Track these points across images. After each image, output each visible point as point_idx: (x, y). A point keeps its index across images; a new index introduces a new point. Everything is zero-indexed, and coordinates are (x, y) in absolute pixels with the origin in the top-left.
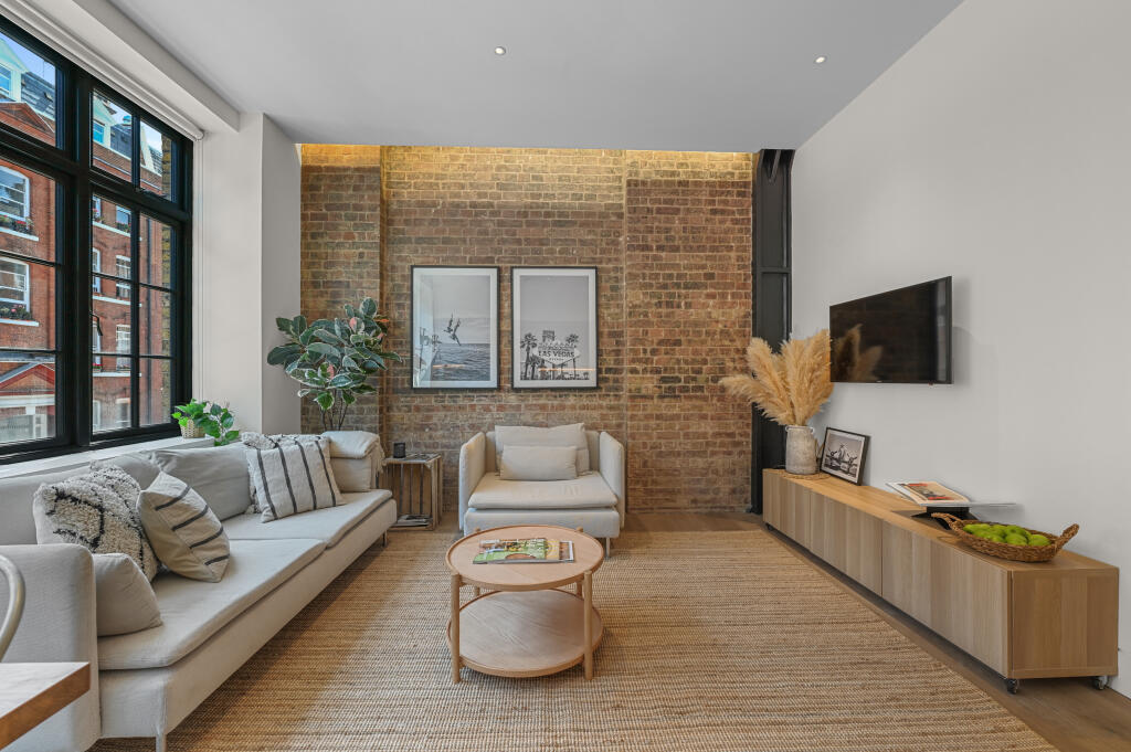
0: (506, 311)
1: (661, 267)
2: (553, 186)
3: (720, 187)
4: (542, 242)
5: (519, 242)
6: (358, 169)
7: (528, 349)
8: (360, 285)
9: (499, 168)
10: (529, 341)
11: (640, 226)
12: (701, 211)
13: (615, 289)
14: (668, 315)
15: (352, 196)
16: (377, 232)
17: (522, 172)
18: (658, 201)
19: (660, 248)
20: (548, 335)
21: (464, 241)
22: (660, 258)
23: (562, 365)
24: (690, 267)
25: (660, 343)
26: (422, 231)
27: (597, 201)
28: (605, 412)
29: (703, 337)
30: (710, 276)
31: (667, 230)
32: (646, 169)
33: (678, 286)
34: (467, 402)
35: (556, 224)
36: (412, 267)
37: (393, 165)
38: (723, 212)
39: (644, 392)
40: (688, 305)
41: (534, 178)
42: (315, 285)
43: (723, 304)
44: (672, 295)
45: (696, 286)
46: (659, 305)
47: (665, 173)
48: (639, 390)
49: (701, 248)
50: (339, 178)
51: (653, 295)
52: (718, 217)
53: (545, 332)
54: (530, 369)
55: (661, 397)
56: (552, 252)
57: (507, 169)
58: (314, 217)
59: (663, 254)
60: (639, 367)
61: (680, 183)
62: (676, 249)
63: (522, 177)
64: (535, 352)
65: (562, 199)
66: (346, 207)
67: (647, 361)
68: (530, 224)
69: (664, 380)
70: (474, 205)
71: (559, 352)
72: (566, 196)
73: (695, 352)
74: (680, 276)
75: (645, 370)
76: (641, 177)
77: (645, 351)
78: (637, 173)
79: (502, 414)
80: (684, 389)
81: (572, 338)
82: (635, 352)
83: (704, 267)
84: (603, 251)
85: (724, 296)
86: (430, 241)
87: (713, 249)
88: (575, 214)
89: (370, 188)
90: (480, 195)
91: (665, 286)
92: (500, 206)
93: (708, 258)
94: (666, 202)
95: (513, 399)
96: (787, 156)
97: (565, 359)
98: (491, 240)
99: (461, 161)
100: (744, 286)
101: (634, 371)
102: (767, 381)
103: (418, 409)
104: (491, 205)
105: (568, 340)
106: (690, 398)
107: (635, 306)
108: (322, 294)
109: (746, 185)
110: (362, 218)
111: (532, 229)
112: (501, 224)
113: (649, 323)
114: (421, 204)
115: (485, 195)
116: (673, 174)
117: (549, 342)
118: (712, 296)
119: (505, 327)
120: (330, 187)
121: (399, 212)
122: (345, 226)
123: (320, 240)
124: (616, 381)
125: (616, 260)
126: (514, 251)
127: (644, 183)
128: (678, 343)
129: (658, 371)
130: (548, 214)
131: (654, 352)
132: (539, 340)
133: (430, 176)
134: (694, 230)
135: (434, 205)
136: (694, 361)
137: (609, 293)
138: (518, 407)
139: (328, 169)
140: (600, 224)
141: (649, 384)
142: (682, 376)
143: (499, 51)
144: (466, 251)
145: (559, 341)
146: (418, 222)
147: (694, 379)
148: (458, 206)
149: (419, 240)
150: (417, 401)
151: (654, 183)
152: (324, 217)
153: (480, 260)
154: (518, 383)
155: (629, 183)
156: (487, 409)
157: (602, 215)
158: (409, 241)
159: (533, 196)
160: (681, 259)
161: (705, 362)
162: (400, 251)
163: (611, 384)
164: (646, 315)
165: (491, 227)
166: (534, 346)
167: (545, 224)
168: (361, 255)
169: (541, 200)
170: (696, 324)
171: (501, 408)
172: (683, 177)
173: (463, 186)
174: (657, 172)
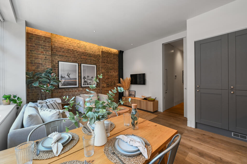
0: (80, 72)
1: (107, 66)
2: (88, 49)
3: (114, 54)
4: (87, 59)
5: (82, 59)
6: (45, 37)
7: (84, 79)
8: (45, 64)
9: (78, 43)
10: (84, 78)
11: (104, 59)
12: (112, 58)
13: (99, 69)
14: (108, 74)
15: (43, 43)
16: (50, 53)
17: (82, 45)
18: (106, 55)
19: (106, 63)
20: (88, 77)
21: (71, 57)
22: (106, 65)
23: (91, 82)
24: (110, 66)
25: (107, 78)
26: (60, 54)
27: (96, 53)
28: (98, 90)
29: (112, 77)
30: (113, 68)
31: (107, 60)
32: (104, 49)
33: (109, 69)
34: (72, 90)
35: (89, 56)
36: (58, 61)
37: (53, 37)
38: (115, 58)
39: (104, 87)
40: (110, 72)
41: (85, 47)
42: (31, 63)
43: (115, 72)
44: (108, 71)
45: (111, 69)
46: (106, 72)
47: (107, 51)
48: (103, 86)
49: (112, 64)
50: (39, 38)
51: (105, 71)
52: (114, 59)
53: (87, 76)
54: (85, 83)
55: (107, 87)
56: (88, 61)
57: (79, 44)
58: (31, 46)
59: (107, 64)
60: (104, 82)
61: (109, 53)
62: (109, 63)
63: (83, 46)
64: (86, 80)
65: (89, 52)
66: (41, 45)
67: (105, 81)
68: (84, 55)
69: (107, 84)
70: (73, 50)
71: (90, 80)
72: (91, 51)
73: (111, 80)
74: (109, 68)
75: (104, 83)
76: (104, 51)
77: (104, 80)
78: (103, 50)
79: (79, 92)
80: (110, 86)
81: (92, 77)
82: (103, 80)
83: (112, 67)
84: (97, 62)
85: (115, 71)
86: (63, 56)
87: (114, 64)
88: (92, 55)
89: (48, 42)
90: (74, 48)
91: (107, 69)
92: (78, 51)
93: (113, 65)
94: (107, 55)
95: (81, 89)
96: (123, 52)
97: (91, 81)
98: (76, 58)
99: (70, 40)
100: (117, 70)
101: (103, 83)
104: (76, 50)
105: (92, 78)
106: (111, 87)
107: (103, 72)
108: (34, 66)
109: (117, 55)
110: (46, 48)
111: (84, 56)
112: (78, 54)
113: (105, 75)
114: (60, 48)
115: (75, 48)
116: (108, 51)
117: (88, 78)
118: (113, 71)
119: (80, 74)
120: (36, 39)
121: (55, 48)
122: (41, 50)
123: (33, 52)
124: (99, 85)
125: (99, 64)
126: (81, 60)
127: (104, 52)
128: (109, 78)
129: (106, 83)
130: (87, 54)
131: (106, 80)
132: (86, 78)
133: (62, 42)
134: (111, 61)
135: (63, 48)
136: (111, 81)
137: (98, 69)
138: (82, 91)
139: (35, 35)
140: (96, 57)
141: (105, 85)
142: (110, 84)
143: (94, 31)
144: (71, 59)
145: (90, 78)
146: (60, 51)
147: (111, 84)
148: (69, 49)
149: (60, 55)
150: (60, 91)
151: (106, 52)
152: (34, 46)
153: (74, 61)
154: (83, 86)
155: (102, 51)
156: (76, 91)
157: (97, 56)
158: (57, 55)
159: (85, 50)
160: (109, 65)
161: (113, 81)
162: (55, 57)
163: (98, 85)
164: (104, 74)
165: (76, 55)
166: (85, 79)
167: (87, 56)
168: (46, 57)
169: (86, 51)
170: (111, 75)
171: (79, 91)
172: (109, 52)
173: (70, 46)
174: (106, 50)
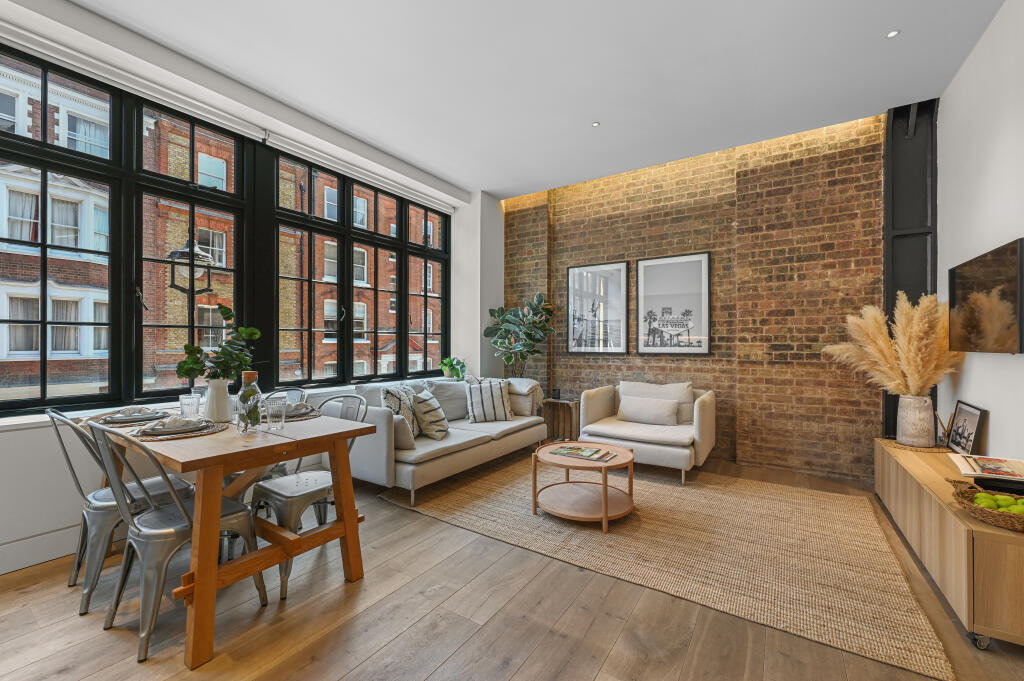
0: (633, 294)
1: (771, 245)
2: (671, 191)
3: (842, 158)
4: (662, 237)
5: (643, 239)
6: (535, 208)
7: (650, 323)
8: (536, 284)
9: (628, 186)
10: (651, 316)
11: (750, 211)
12: (818, 185)
13: (727, 268)
14: (778, 288)
15: (532, 227)
16: (546, 248)
17: (646, 185)
18: (766, 185)
19: (770, 227)
20: (667, 311)
21: (603, 245)
22: (771, 236)
23: (678, 335)
24: (804, 241)
25: (770, 314)
26: (574, 243)
27: (711, 195)
28: (717, 375)
29: (820, 306)
30: (830, 246)
31: (778, 210)
32: (757, 158)
33: (791, 260)
34: (605, 363)
35: (674, 220)
36: (568, 268)
37: (557, 198)
38: (843, 181)
39: (753, 358)
40: (802, 277)
41: (656, 187)
42: (512, 286)
43: (843, 274)
44: (784, 269)
45: (810, 258)
46: (770, 279)
47: (777, 157)
48: (748, 356)
49: (820, 221)
50: (523, 217)
51: (763, 271)
52: (838, 187)
53: (664, 309)
54: (651, 338)
55: (771, 363)
56: (670, 244)
57: (634, 185)
58: (511, 243)
59: (774, 233)
60: (747, 336)
61: (793, 163)
62: (790, 225)
63: (646, 189)
64: (655, 325)
65: (679, 199)
66: (528, 234)
67: (756, 331)
68: (651, 225)
69: (774, 347)
70: (610, 217)
71: (675, 324)
72: (683, 196)
73: (810, 321)
74: (791, 251)
75: (754, 339)
76: (751, 166)
77: (754, 322)
78: (746, 165)
79: (630, 373)
80: (795, 356)
81: (687, 313)
82: (745, 323)
83: (820, 239)
84: (716, 237)
85: (846, 264)
86: (580, 248)
87: (831, 220)
88: (689, 210)
89: (542, 219)
90: (614, 209)
91: (776, 262)
92: (629, 215)
93: (825, 229)
94: (776, 184)
95: (638, 362)
96: (929, 108)
97: (682, 330)
98: (623, 242)
99: (601, 187)
100: (873, 252)
101: (743, 340)
102: (870, 349)
103: (572, 367)
104: (622, 215)
105: (684, 314)
106: (805, 365)
107: (744, 282)
108: (515, 292)
109: (875, 148)
110: (537, 240)
111: (653, 228)
112: (630, 228)
113: (760, 297)
114: (574, 223)
115: (618, 208)
116: (785, 156)
117: (667, 317)
118: (832, 266)
119: (632, 306)
120: (519, 223)
121: (561, 231)
122: (528, 246)
123: (515, 258)
124: (729, 348)
125: (729, 243)
126: (640, 247)
127: (753, 171)
128: (791, 313)
129: (768, 340)
130: (667, 214)
131: (763, 322)
132: (659, 316)
133: (580, 202)
134: (808, 205)
135: (583, 222)
136: (808, 330)
137: (721, 272)
138: (643, 368)
139: (519, 211)
140: (714, 214)
141: (759, 351)
142: (795, 344)
143: (596, 125)
144: (604, 252)
145: (676, 315)
146: (573, 236)
147: (809, 347)
148: (598, 220)
149: (574, 249)
150: (572, 361)
151: (764, 169)
152: (516, 243)
153: (614, 257)
154: (642, 349)
155: (738, 175)
156: (619, 368)
157: (715, 206)
158: (567, 250)
159: (655, 202)
160: (794, 235)
161: (822, 330)
162: (561, 258)
163: (723, 351)
164: (755, 289)
165: (622, 231)
166: (655, 320)
167: (664, 222)
168: (537, 264)
169: (662, 204)
170: (811, 294)
171: (630, 368)
172: (795, 157)
173: (602, 205)
174: (767, 159)
